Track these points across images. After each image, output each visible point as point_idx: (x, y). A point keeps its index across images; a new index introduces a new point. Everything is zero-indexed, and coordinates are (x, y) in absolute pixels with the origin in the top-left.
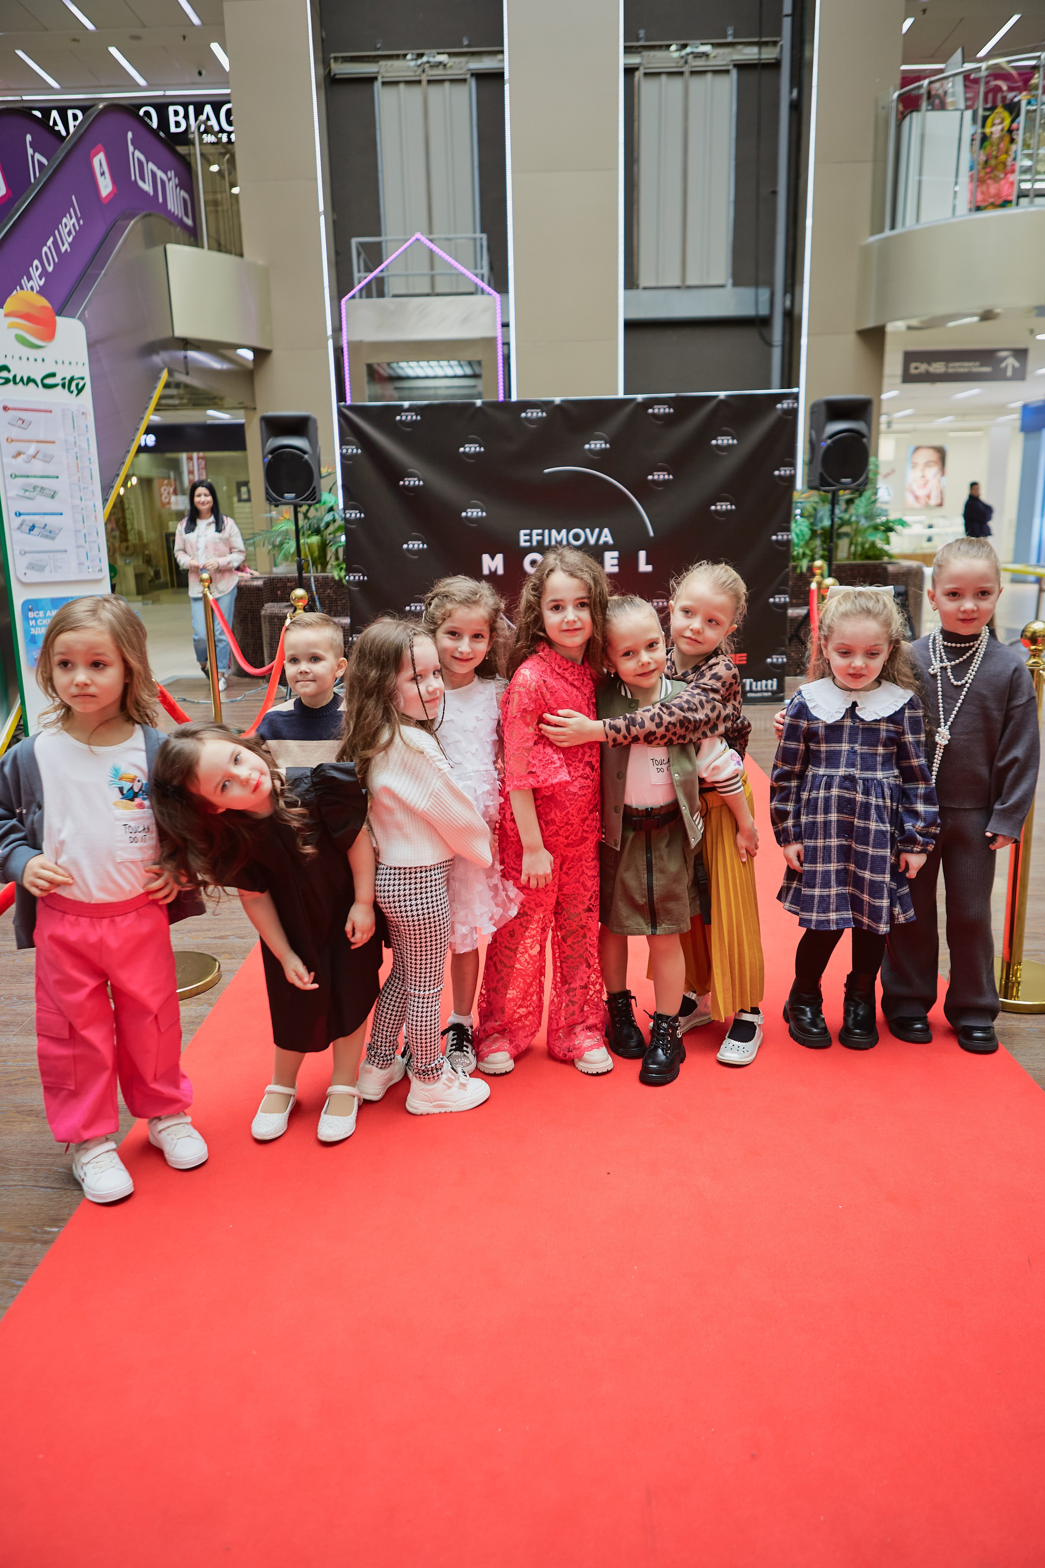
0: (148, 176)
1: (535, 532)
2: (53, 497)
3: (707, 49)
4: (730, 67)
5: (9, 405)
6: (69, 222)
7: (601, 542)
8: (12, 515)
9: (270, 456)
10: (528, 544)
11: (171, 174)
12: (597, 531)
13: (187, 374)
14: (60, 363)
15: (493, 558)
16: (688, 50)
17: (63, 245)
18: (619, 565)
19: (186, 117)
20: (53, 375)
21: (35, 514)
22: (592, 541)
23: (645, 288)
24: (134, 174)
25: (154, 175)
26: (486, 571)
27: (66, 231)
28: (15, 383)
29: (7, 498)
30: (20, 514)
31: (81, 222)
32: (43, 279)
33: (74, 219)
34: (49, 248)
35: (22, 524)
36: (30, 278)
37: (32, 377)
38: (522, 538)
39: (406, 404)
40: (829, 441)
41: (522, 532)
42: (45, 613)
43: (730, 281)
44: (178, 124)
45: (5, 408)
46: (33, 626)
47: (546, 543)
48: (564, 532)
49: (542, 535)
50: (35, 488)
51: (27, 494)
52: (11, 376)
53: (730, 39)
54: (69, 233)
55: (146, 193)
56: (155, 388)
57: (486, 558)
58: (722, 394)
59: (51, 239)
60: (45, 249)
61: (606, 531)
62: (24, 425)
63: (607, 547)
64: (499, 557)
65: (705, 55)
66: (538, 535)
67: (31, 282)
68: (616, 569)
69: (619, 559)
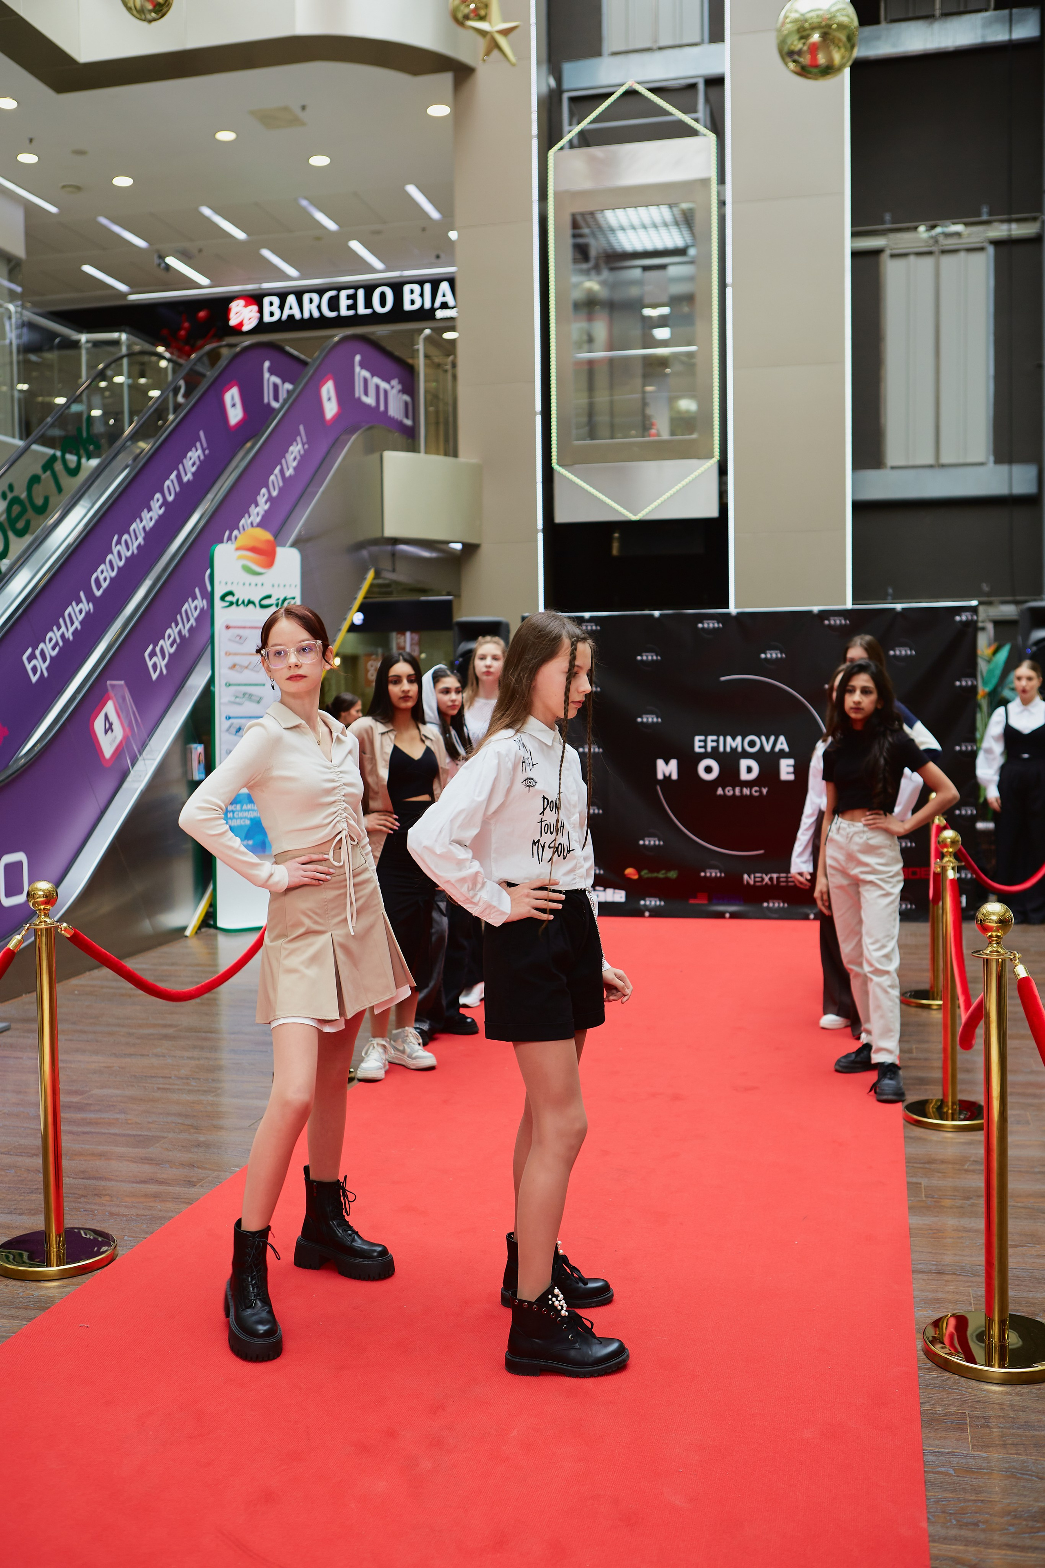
0: (372, 390)
1: (710, 738)
2: (258, 702)
3: (959, 228)
4: (986, 245)
5: (231, 624)
6: (296, 450)
7: (777, 749)
8: (223, 718)
9: (461, 659)
10: (702, 750)
11: (394, 382)
12: (772, 738)
13: (394, 570)
14: (276, 586)
15: (667, 763)
16: (939, 230)
17: (288, 469)
18: (795, 773)
19: (422, 295)
20: (269, 597)
21: (241, 718)
22: (768, 748)
23: (893, 468)
24: (359, 391)
25: (377, 387)
26: (660, 776)
27: (292, 457)
28: (237, 605)
29: (220, 704)
30: (230, 718)
31: (306, 446)
32: (268, 504)
33: (300, 446)
34: (276, 476)
35: (230, 727)
36: (257, 505)
37: (252, 599)
38: (697, 744)
39: (587, 615)
40: (1034, 648)
41: (697, 738)
42: (242, 807)
43: (992, 458)
44: (413, 302)
45: (228, 627)
46: (230, 818)
47: (721, 749)
48: (739, 739)
49: (717, 741)
50: (244, 694)
51: (238, 700)
52: (234, 599)
53: (985, 217)
54: (295, 459)
55: (368, 406)
56: (360, 588)
57: (660, 763)
58: (899, 607)
59: (278, 468)
60: (272, 477)
61: (782, 739)
62: (242, 641)
63: (782, 754)
64: (674, 763)
65: (958, 234)
66: (712, 741)
67: (258, 509)
68: (791, 777)
69: (795, 766)
